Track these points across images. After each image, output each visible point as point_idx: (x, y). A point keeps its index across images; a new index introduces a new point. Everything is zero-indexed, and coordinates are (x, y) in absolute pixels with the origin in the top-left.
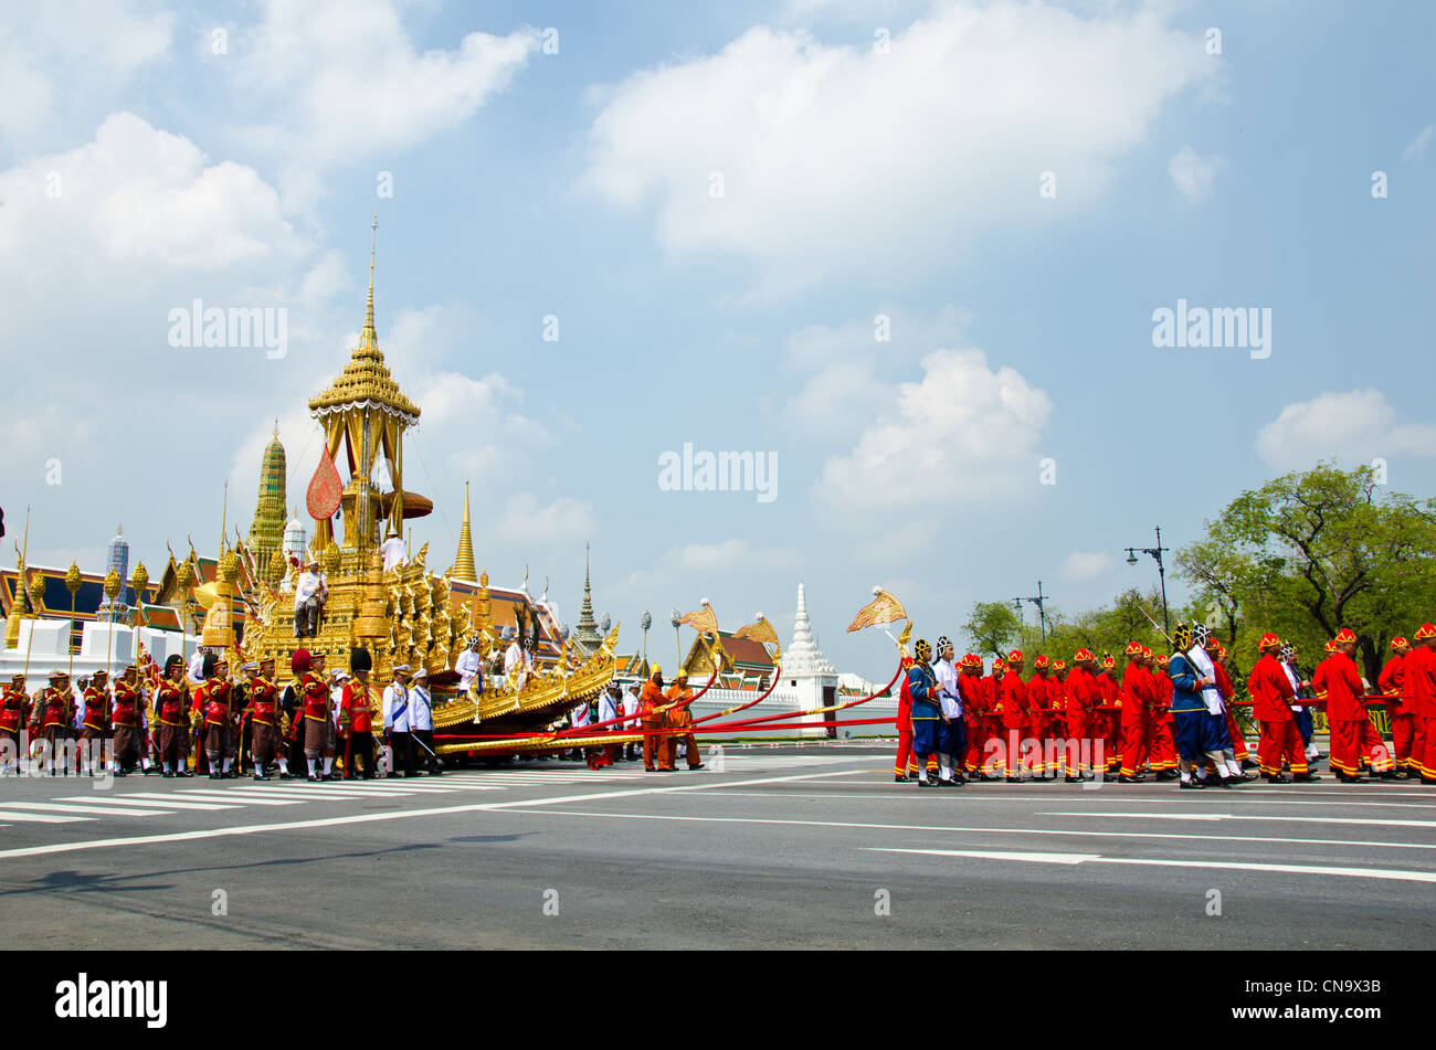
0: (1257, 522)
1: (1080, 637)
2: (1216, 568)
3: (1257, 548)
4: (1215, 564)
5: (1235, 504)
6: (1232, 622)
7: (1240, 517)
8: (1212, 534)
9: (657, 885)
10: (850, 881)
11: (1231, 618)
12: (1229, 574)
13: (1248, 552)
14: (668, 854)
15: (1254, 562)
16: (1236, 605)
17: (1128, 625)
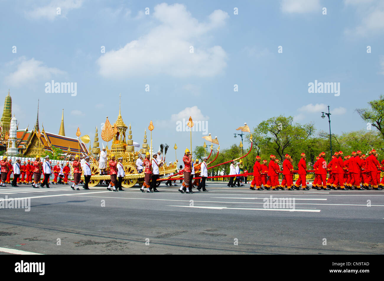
0: (265, 129)
1: (222, 156)
2: (255, 139)
3: (265, 135)
4: (255, 138)
5: (261, 124)
6: (258, 153)
7: (262, 127)
8: (255, 131)
9: (115, 214)
10: (165, 213)
11: (258, 152)
12: (258, 141)
13: (263, 136)
14: (117, 207)
15: (264, 138)
16: (259, 149)
17: (233, 153)
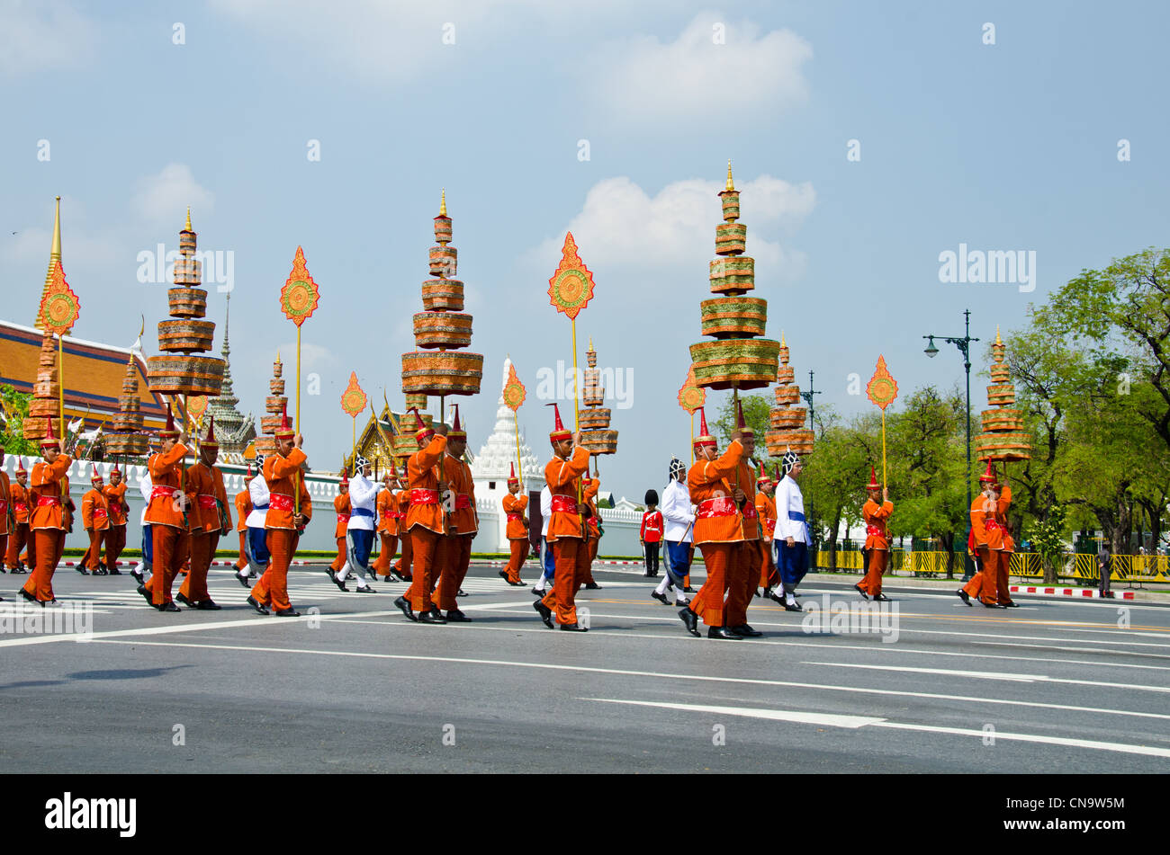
0: (1096, 311)
1: (858, 445)
2: (1037, 366)
3: (1092, 343)
4: (1037, 361)
5: (1070, 286)
6: (1052, 436)
7: (1076, 303)
8: (1037, 323)
9: (323, 742)
10: (572, 740)
11: (1052, 430)
12: (1053, 375)
13: (1081, 348)
14: (336, 700)
15: (1089, 361)
16: (1059, 414)
